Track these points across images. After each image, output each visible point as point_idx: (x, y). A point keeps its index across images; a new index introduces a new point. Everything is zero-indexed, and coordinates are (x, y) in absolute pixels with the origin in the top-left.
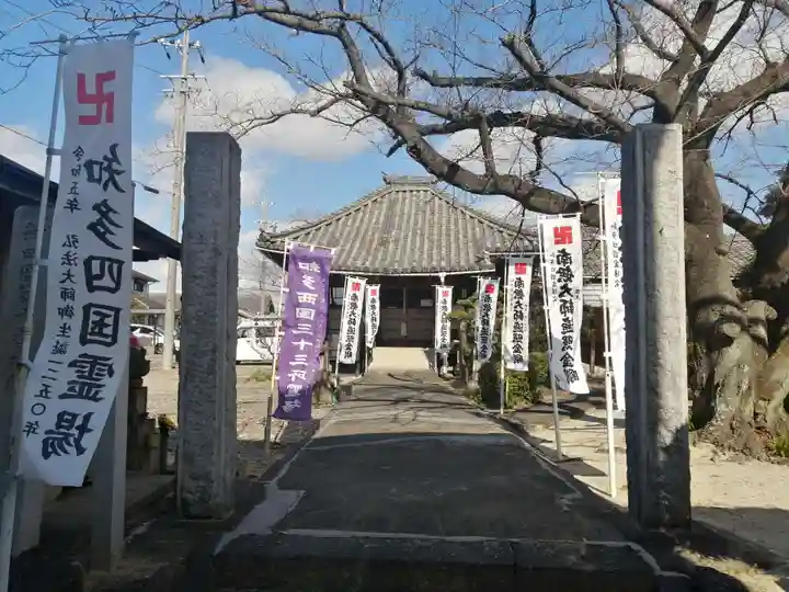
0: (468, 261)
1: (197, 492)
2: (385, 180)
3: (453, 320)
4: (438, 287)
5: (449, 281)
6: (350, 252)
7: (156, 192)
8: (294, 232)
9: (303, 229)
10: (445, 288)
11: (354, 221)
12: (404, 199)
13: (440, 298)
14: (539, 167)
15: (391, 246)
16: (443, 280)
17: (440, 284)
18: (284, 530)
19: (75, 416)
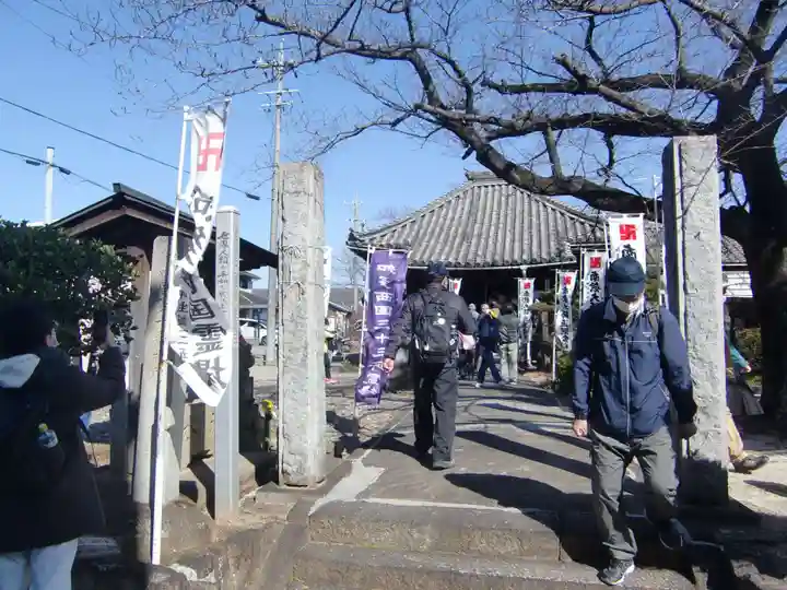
0: (549, 253)
1: (295, 464)
2: (467, 175)
3: (534, 312)
4: (520, 280)
5: (530, 273)
6: (435, 247)
7: (257, 198)
8: (381, 230)
9: (389, 227)
10: (527, 281)
11: (438, 217)
12: (486, 194)
13: (522, 290)
14: (611, 161)
15: (474, 241)
16: (525, 272)
17: (522, 276)
18: (367, 498)
19: (208, 362)
